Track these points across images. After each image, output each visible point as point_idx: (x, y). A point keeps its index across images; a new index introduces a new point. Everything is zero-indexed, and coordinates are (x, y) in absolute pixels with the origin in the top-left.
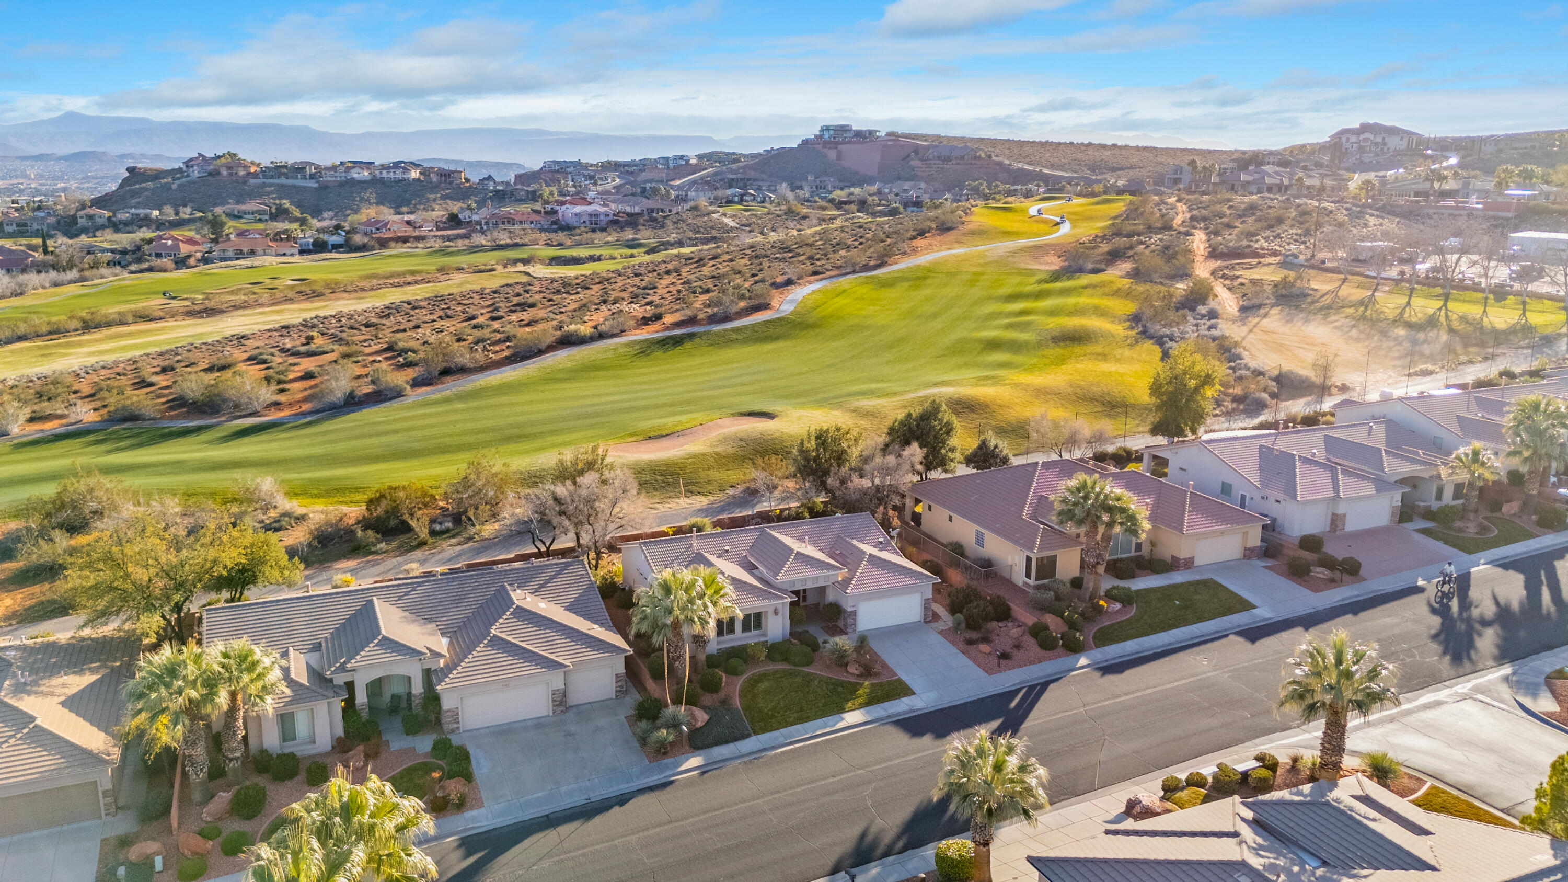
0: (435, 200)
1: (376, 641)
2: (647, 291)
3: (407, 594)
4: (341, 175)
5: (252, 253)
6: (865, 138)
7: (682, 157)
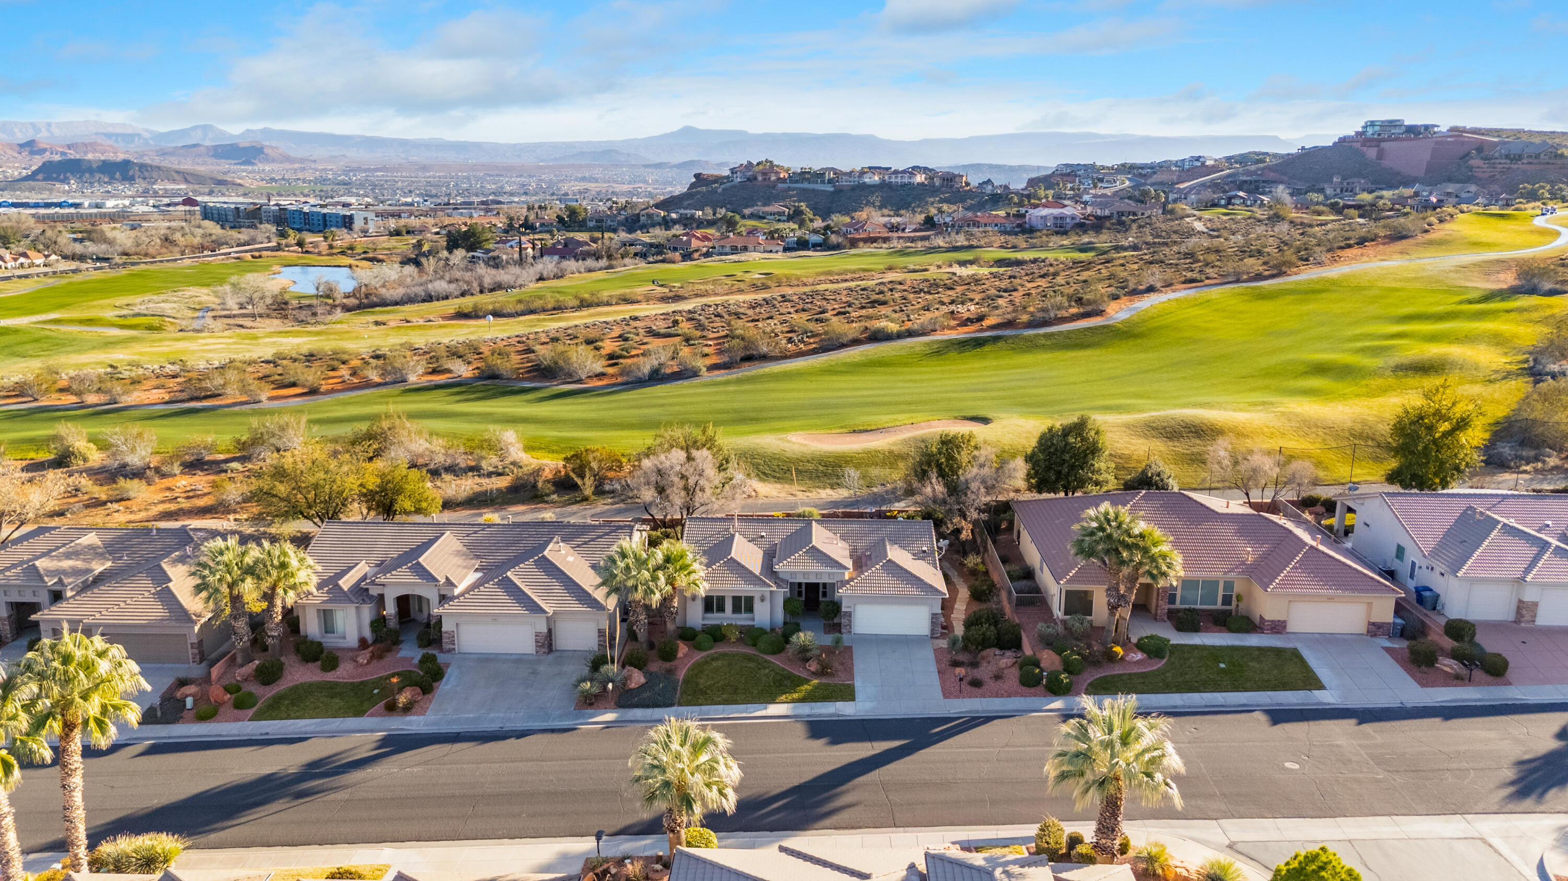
0: (932, 203)
1: (409, 565)
2: (1002, 293)
3: (475, 532)
4: (854, 181)
5: (745, 249)
6: (1420, 133)
7: (1198, 159)
